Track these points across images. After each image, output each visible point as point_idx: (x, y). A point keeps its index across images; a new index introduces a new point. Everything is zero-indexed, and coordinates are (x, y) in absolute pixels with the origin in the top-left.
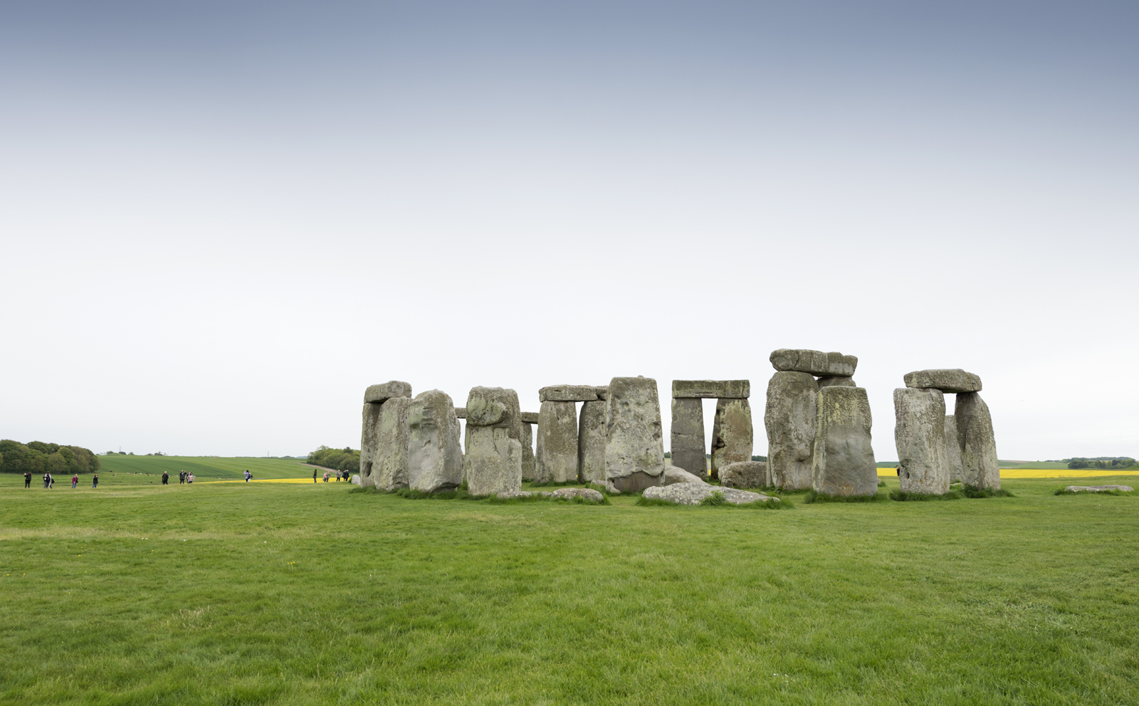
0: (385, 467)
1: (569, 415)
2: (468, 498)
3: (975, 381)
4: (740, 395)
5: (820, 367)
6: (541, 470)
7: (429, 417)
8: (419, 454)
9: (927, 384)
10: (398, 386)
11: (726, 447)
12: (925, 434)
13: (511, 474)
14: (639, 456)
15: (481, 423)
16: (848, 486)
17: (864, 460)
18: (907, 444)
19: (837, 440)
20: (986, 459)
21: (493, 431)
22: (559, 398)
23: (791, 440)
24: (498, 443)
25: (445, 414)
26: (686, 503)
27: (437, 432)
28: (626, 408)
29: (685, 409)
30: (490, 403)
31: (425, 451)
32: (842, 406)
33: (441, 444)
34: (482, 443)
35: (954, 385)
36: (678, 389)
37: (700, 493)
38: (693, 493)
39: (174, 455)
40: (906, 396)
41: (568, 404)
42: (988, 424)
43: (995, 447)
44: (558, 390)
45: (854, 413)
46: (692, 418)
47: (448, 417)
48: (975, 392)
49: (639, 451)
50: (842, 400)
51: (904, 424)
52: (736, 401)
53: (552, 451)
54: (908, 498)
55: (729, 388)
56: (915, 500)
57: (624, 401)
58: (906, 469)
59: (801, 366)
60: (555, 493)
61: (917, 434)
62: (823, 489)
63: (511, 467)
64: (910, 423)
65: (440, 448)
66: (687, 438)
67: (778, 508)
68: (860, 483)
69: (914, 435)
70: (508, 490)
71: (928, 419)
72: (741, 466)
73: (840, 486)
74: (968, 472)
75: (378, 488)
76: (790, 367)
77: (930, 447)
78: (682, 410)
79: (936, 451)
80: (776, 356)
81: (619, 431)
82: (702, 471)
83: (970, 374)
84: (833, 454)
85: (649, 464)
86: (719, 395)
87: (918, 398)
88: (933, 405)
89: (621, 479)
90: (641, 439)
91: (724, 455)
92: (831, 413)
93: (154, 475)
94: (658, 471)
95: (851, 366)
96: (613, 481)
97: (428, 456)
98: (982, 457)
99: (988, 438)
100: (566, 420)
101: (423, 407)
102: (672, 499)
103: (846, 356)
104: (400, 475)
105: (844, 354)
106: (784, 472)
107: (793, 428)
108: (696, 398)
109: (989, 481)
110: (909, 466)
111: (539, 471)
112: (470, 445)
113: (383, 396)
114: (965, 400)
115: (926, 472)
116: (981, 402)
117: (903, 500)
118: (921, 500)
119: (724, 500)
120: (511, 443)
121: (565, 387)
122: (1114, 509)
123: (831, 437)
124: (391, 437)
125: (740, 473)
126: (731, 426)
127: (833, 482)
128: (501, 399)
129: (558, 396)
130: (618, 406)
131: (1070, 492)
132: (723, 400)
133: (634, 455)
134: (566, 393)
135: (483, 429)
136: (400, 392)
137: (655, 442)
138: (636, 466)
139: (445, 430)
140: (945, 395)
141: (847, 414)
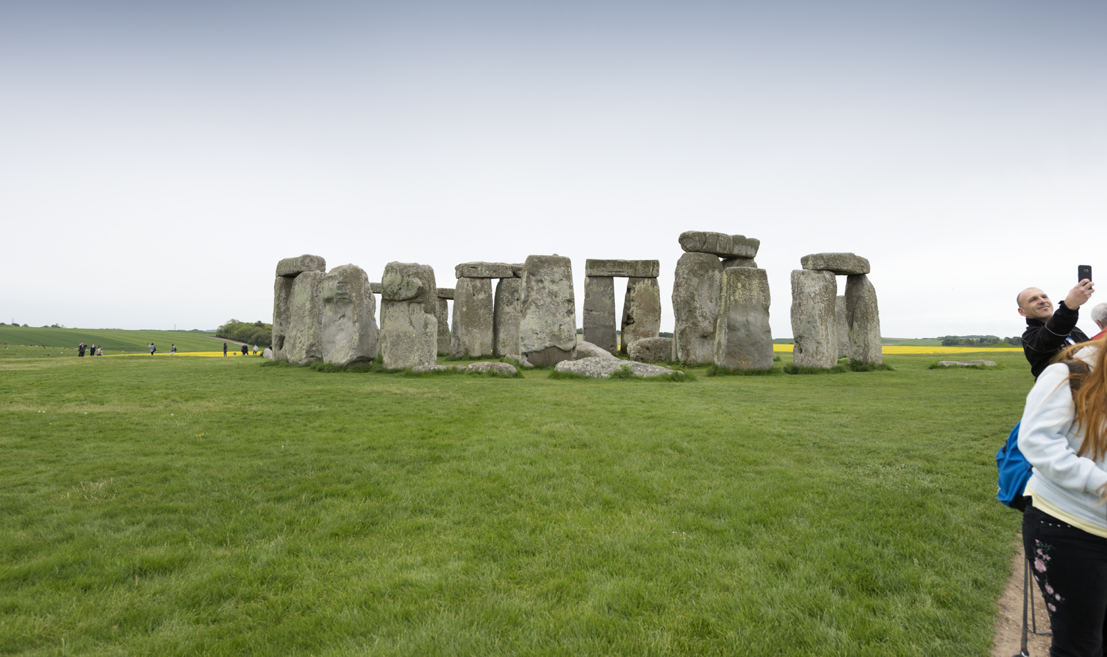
0: (298, 341)
1: (485, 292)
2: (383, 371)
3: (864, 264)
4: (650, 275)
5: (725, 249)
6: (456, 345)
7: (344, 292)
8: (333, 329)
9: (822, 267)
10: (311, 260)
11: (635, 324)
12: (817, 312)
13: (426, 349)
14: (552, 332)
15: (396, 298)
16: (747, 360)
17: (762, 336)
18: (801, 322)
19: (738, 317)
20: (871, 336)
21: (409, 306)
22: (475, 275)
23: (696, 317)
24: (414, 318)
25: (360, 289)
26: (596, 376)
27: (352, 306)
28: (541, 285)
29: (598, 287)
30: (406, 279)
31: (340, 325)
32: (743, 286)
33: (356, 318)
34: (397, 318)
35: (845, 268)
36: (591, 268)
37: (609, 367)
38: (603, 367)
39: (72, 327)
40: (802, 277)
41: (484, 281)
42: (873, 305)
43: (880, 325)
44: (474, 267)
45: (755, 293)
46: (604, 295)
47: (363, 291)
48: (864, 274)
49: (552, 327)
50: (744, 280)
51: (800, 304)
52: (646, 280)
53: (467, 326)
54: (800, 372)
55: (640, 267)
56: (806, 373)
57: (539, 278)
58: (800, 345)
59: (707, 247)
60: (470, 366)
61: (811, 313)
62: (723, 363)
63: (426, 342)
64: (805, 302)
65: (355, 322)
66: (599, 315)
67: (682, 381)
68: (757, 358)
69: (808, 314)
70: (423, 364)
71: (820, 298)
72: (649, 342)
73: (739, 360)
74: (855, 348)
75: (290, 361)
76: (697, 248)
77: (822, 325)
78: (594, 288)
79: (827, 328)
80: (685, 238)
81: (533, 307)
82: (612, 346)
83: (860, 257)
84: (734, 330)
85: (562, 340)
86: (630, 274)
87: (813, 279)
88: (826, 286)
89: (534, 354)
90: (554, 315)
91: (633, 331)
92: (734, 293)
93: (51, 348)
94: (570, 345)
95: (753, 248)
96: (527, 356)
97: (342, 330)
98: (867, 334)
99: (874, 317)
100: (482, 296)
101: (337, 281)
102: (583, 372)
103: (749, 239)
104: (314, 349)
105: (748, 237)
106: (689, 347)
107: (698, 306)
108: (608, 277)
109: (873, 356)
110: (802, 342)
111: (454, 345)
112: (386, 319)
113: (296, 270)
114: (854, 281)
115: (817, 348)
116: (868, 284)
117: (795, 374)
118: (812, 373)
119: (632, 373)
120: (426, 318)
121: (481, 264)
122: (979, 381)
123: (733, 315)
124: (304, 311)
125: (648, 348)
126: (640, 304)
127: (733, 357)
128: (417, 274)
129: (474, 272)
130: (533, 283)
131: (942, 367)
132: (634, 279)
133: (547, 331)
134: (482, 270)
135: (399, 304)
136: (314, 266)
137: (568, 318)
138: (549, 341)
139: (360, 305)
140: (837, 276)
141: (748, 294)
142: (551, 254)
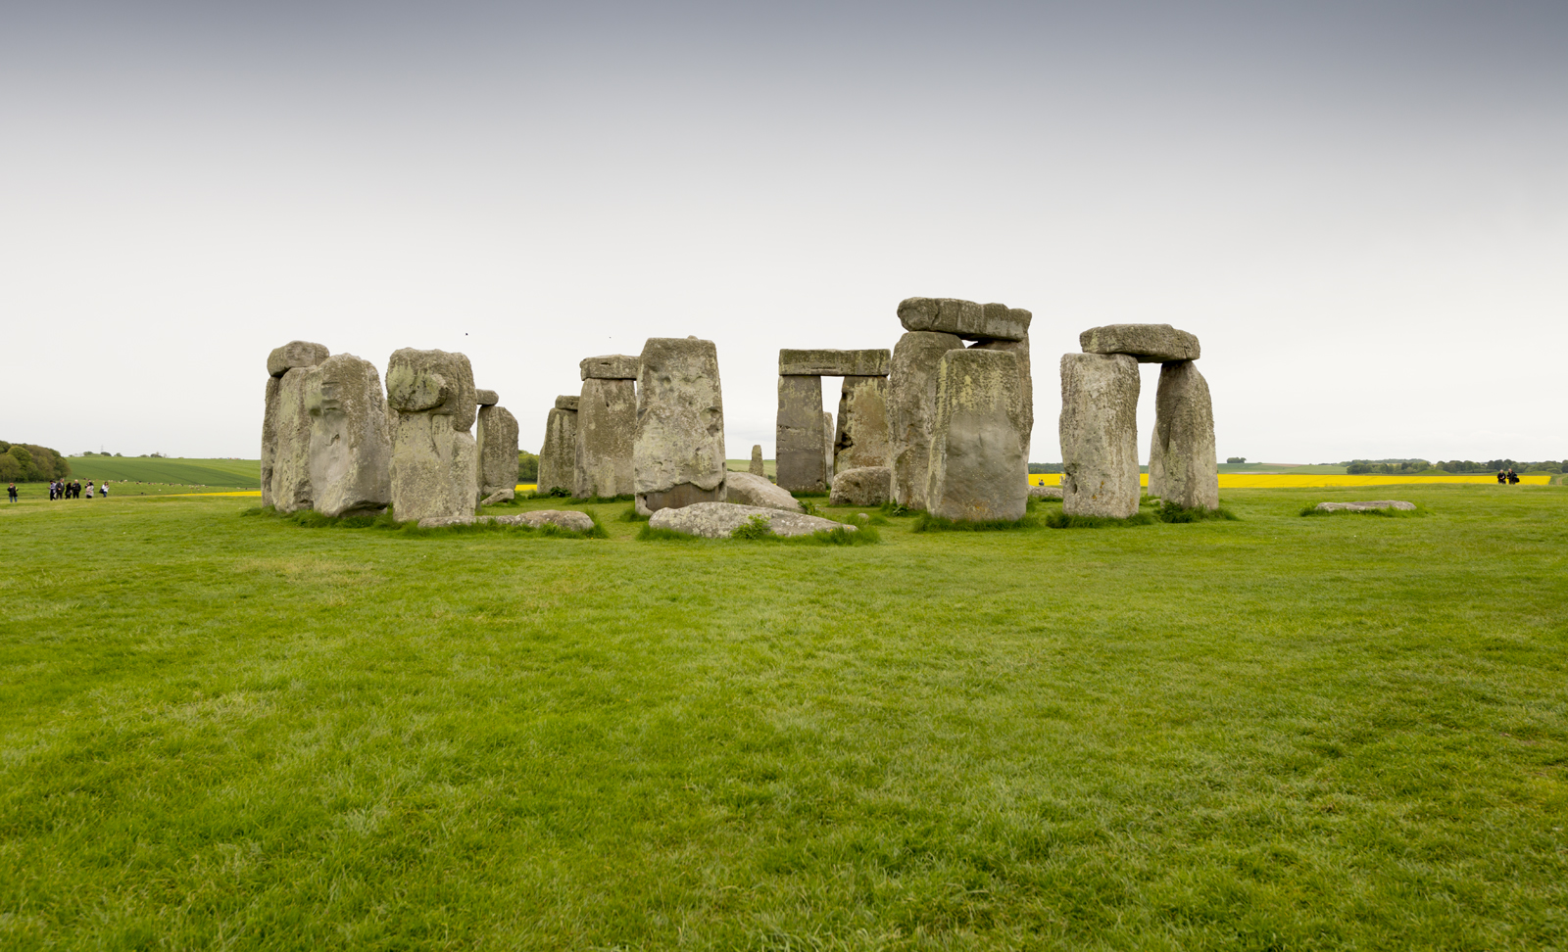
0: (284, 477)
1: (624, 400)
2: (391, 526)
3: (1190, 343)
4: (875, 372)
5: (971, 325)
6: (581, 479)
7: (332, 398)
8: (324, 457)
9: (1113, 348)
10: (304, 350)
11: (853, 447)
12: (1103, 424)
13: (456, 489)
14: (685, 460)
15: (410, 406)
16: (980, 505)
17: (1006, 465)
18: (1075, 441)
19: (964, 434)
20: (1199, 463)
21: (431, 419)
22: (608, 375)
23: (922, 435)
24: (438, 439)
25: (362, 393)
26: (709, 535)
27: (346, 421)
28: (667, 386)
29: (797, 391)
30: (421, 375)
31: (332, 452)
32: (975, 381)
33: (352, 440)
34: (414, 439)
35: (1154, 350)
36: (786, 363)
37: (731, 519)
38: (721, 519)
39: (177, 457)
40: (1079, 366)
41: (623, 383)
42: (1204, 411)
43: (1214, 445)
44: (607, 362)
45: (994, 392)
46: (806, 404)
47: (366, 397)
48: (1189, 360)
49: (684, 453)
50: (976, 371)
51: (1074, 410)
52: (870, 380)
53: (597, 452)
54: (1072, 523)
55: (860, 361)
56: (1081, 526)
57: (664, 374)
58: (1073, 478)
59: (941, 323)
60: (518, 518)
61: (1091, 425)
62: (940, 511)
63: (457, 478)
64: (1082, 408)
65: (351, 447)
66: (799, 434)
67: (850, 544)
68: (998, 501)
69: (1087, 427)
70: (451, 513)
71: (1109, 401)
72: (860, 474)
73: (967, 505)
74: (1171, 483)
75: (277, 509)
76: (925, 325)
77: (1110, 445)
78: (792, 393)
79: (1120, 451)
80: (905, 308)
81: (653, 422)
82: (818, 481)
83: (1181, 332)
84: (958, 455)
85: (700, 472)
86: (845, 371)
87: (1097, 369)
88: (1119, 380)
89: (656, 495)
90: (687, 433)
91: (851, 458)
92: (957, 392)
94: (714, 481)
95: (1020, 325)
96: (645, 498)
97: (336, 459)
98: (1191, 459)
99: (1204, 431)
100: (619, 406)
101: (321, 382)
102: (689, 528)
103: (1013, 310)
104: (306, 489)
105: (1010, 307)
106: (911, 483)
107: (926, 417)
108: (812, 375)
109: (1204, 496)
110: (1077, 474)
111: (578, 481)
112: (397, 442)
113: (283, 365)
114: (1173, 372)
115: (1102, 483)
116: (1196, 376)
117: (1064, 527)
118: (1091, 526)
119: (768, 529)
120: (456, 439)
121: (618, 359)
122: (1376, 542)
123: (956, 430)
124: (291, 431)
125: (857, 484)
126: (861, 417)
127: (956, 500)
128: (437, 368)
129: (607, 370)
130: (655, 383)
131: (1323, 512)
132: (851, 378)
133: (677, 458)
134: (618, 367)
135: (416, 417)
136: (309, 358)
137: (711, 438)
138: (680, 474)
139: (360, 419)
140: (1140, 365)
141: (982, 394)
142: (685, 337)
